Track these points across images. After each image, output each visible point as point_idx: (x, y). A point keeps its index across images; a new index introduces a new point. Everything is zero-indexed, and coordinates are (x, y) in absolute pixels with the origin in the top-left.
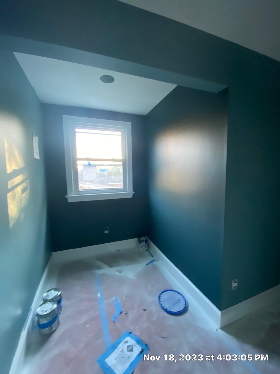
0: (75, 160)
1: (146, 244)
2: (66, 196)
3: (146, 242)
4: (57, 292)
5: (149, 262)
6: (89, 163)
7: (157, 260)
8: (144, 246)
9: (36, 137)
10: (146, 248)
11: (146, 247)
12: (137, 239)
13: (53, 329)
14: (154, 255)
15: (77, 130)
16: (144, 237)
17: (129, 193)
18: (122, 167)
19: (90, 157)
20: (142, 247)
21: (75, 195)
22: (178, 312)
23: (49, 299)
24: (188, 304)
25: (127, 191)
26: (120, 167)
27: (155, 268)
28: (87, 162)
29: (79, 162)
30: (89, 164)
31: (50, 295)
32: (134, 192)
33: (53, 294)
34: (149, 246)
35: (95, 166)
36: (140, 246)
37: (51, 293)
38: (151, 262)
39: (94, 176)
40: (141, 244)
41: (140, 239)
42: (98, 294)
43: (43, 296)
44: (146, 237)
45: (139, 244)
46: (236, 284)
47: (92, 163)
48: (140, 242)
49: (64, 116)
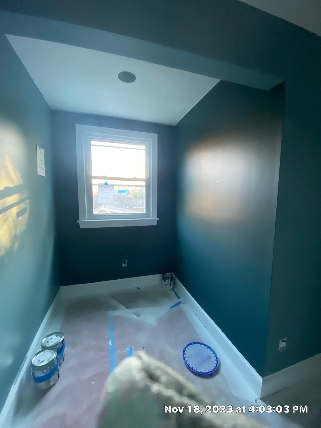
0: (89, 178)
1: (172, 283)
2: (78, 221)
3: (172, 279)
4: (59, 338)
5: (173, 304)
6: (105, 182)
7: (184, 303)
8: (169, 285)
9: (42, 149)
10: (171, 287)
11: (172, 285)
12: (161, 275)
13: (51, 384)
14: (180, 296)
15: (93, 142)
16: (169, 274)
17: (153, 219)
18: (145, 188)
19: (107, 176)
20: (166, 285)
21: (88, 219)
22: (206, 373)
23: (48, 346)
24: (220, 363)
25: (150, 218)
26: (143, 188)
27: (181, 313)
28: (103, 182)
29: (94, 181)
30: (106, 184)
31: (50, 341)
32: (158, 219)
33: (55, 340)
34: (175, 285)
35: (113, 186)
36: (165, 283)
37: (52, 338)
38: (177, 305)
39: (111, 198)
40: (166, 282)
41: (165, 276)
42: (109, 342)
43: (42, 342)
44: (172, 273)
45: (163, 281)
46: (284, 343)
47: (110, 182)
48: (164, 279)
49: (77, 125)
